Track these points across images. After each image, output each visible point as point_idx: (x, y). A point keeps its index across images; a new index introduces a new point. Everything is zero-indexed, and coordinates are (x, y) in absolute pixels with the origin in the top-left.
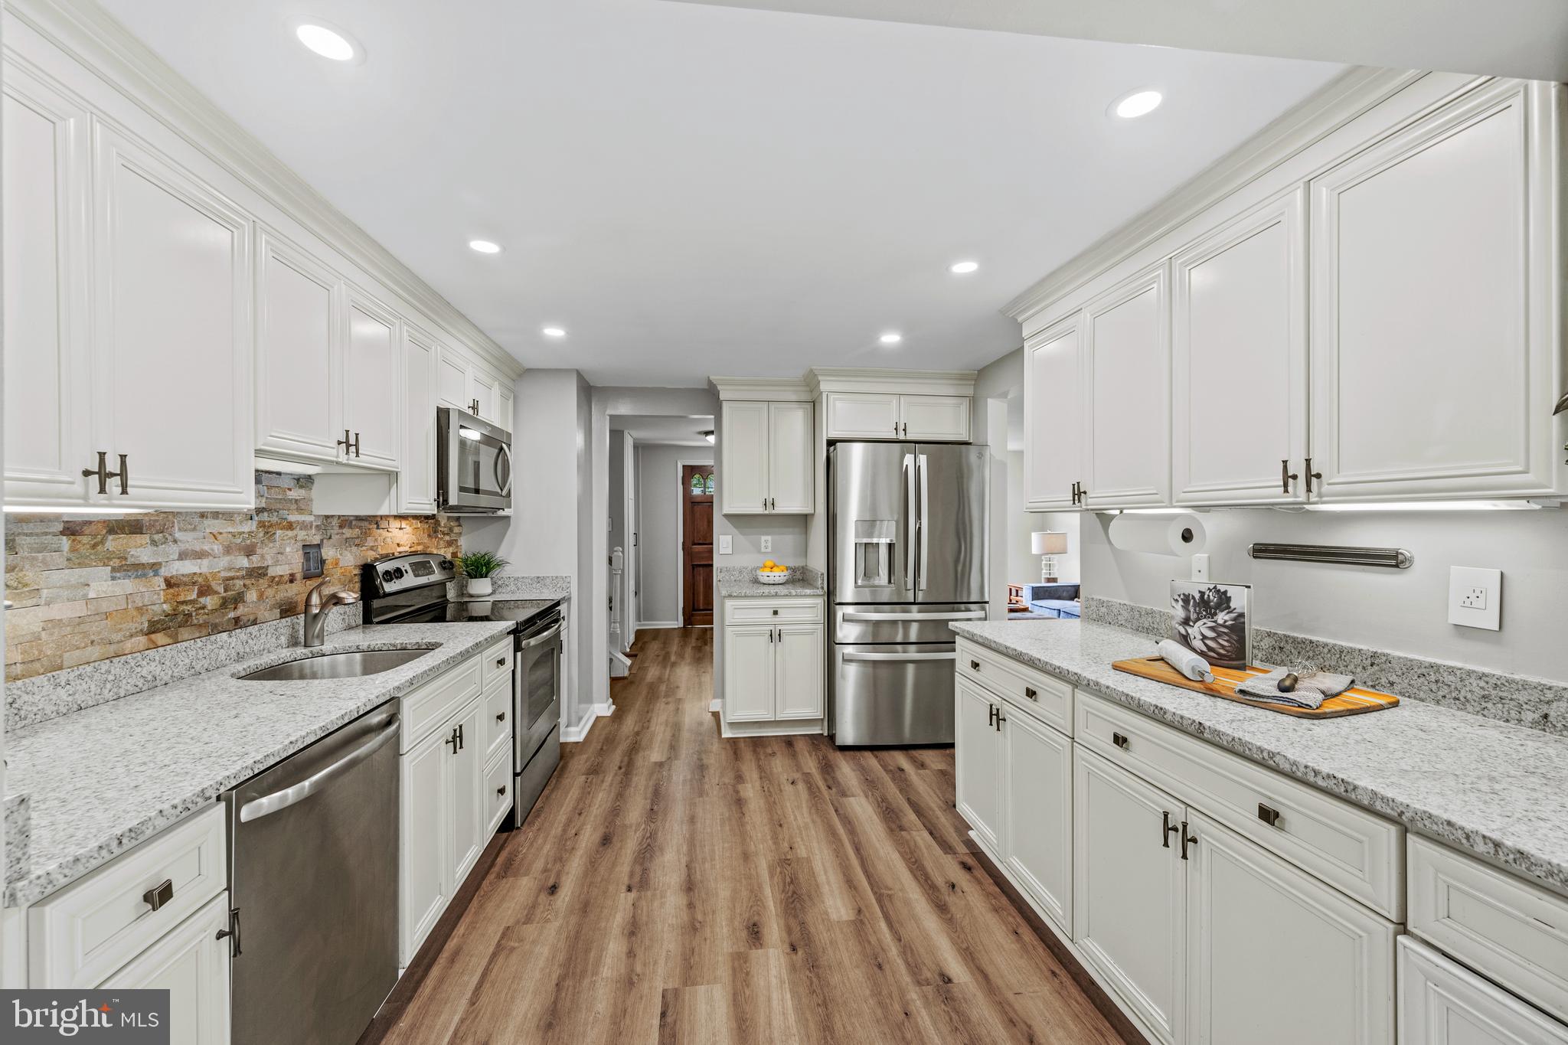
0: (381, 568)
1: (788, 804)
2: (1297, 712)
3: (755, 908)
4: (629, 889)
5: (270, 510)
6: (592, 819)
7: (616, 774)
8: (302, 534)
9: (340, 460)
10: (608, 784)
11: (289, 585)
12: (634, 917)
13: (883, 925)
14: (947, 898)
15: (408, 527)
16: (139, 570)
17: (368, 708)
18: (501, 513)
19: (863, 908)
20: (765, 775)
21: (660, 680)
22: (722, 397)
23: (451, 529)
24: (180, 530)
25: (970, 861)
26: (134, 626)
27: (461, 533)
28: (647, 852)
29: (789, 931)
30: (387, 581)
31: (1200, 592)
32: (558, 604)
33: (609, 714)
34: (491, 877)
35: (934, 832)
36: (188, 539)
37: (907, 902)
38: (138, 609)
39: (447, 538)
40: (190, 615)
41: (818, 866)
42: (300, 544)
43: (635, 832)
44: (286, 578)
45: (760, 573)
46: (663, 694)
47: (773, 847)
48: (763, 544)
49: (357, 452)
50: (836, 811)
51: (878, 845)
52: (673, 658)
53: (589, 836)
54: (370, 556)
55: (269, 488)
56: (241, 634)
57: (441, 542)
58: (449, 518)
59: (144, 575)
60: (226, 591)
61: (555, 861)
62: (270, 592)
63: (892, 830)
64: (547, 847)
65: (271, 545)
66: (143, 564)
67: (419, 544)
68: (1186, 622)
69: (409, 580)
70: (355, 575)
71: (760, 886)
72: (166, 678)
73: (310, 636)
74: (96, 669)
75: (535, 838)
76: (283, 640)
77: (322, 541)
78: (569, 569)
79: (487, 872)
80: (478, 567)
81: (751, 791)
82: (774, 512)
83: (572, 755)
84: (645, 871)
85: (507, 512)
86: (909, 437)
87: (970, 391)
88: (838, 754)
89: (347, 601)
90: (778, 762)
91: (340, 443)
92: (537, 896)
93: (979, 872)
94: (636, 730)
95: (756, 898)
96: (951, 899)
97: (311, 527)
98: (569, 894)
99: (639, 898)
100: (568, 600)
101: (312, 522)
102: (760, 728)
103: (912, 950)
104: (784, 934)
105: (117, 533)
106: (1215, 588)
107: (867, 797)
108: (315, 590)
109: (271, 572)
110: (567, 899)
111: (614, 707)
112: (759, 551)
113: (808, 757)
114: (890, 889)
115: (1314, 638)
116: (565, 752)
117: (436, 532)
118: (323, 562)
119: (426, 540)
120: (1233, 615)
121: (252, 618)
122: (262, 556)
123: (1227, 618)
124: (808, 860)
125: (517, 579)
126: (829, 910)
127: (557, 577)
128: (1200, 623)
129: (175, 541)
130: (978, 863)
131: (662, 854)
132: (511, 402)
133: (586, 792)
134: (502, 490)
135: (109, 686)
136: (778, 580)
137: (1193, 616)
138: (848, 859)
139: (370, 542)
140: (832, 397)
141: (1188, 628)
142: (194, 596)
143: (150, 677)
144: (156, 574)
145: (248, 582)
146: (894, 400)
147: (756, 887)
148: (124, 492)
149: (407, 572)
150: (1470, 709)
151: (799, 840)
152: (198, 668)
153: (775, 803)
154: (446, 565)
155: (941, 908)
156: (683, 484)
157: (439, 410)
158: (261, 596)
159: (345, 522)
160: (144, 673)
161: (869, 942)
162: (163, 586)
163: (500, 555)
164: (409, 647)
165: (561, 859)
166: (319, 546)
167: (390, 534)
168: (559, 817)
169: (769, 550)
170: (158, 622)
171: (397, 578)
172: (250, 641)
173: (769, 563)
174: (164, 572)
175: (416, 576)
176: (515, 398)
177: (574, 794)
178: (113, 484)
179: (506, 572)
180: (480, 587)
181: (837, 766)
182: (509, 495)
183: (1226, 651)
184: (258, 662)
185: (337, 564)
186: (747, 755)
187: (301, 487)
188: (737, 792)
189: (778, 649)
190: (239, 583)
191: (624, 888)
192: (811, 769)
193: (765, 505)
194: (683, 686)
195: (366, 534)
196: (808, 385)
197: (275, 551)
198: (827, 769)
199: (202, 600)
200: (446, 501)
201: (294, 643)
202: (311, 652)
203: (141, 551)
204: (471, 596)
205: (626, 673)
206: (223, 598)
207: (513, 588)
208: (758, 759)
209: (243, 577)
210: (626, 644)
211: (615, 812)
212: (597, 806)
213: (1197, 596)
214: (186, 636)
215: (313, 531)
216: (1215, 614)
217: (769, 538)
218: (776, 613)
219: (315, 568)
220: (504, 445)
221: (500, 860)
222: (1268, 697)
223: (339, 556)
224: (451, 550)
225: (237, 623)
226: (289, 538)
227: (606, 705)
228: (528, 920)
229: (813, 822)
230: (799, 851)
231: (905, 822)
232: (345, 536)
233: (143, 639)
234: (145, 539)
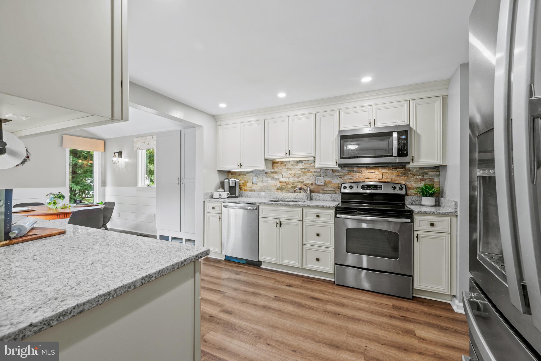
0: (343, 185)
5: (305, 169)
8: (315, 174)
9: (287, 157)
11: (311, 186)
24: (283, 173)
26: (274, 188)
30: (344, 189)
38: (275, 185)
40: (285, 188)
42: (315, 176)
44: (309, 184)
54: (348, 181)
60: (293, 185)
65: (305, 176)
66: (276, 179)
69: (357, 190)
74: (268, 193)
77: (324, 176)
91: (286, 153)
101: (320, 171)
109: (305, 182)
118: (324, 181)
122: (303, 179)
129: (282, 175)
142: (285, 185)
149: (357, 187)
159: (336, 171)
162: (279, 182)
163: (445, 186)
170: (279, 188)
171: (350, 189)
174: (280, 180)
185: (330, 182)
190: (296, 184)
197: (306, 178)
199: (287, 186)
203: (276, 176)
206: (292, 186)
214: (284, 192)
219: (321, 182)
223: (332, 180)
225: (294, 192)
226: (311, 175)
233: (276, 190)
234: (276, 174)
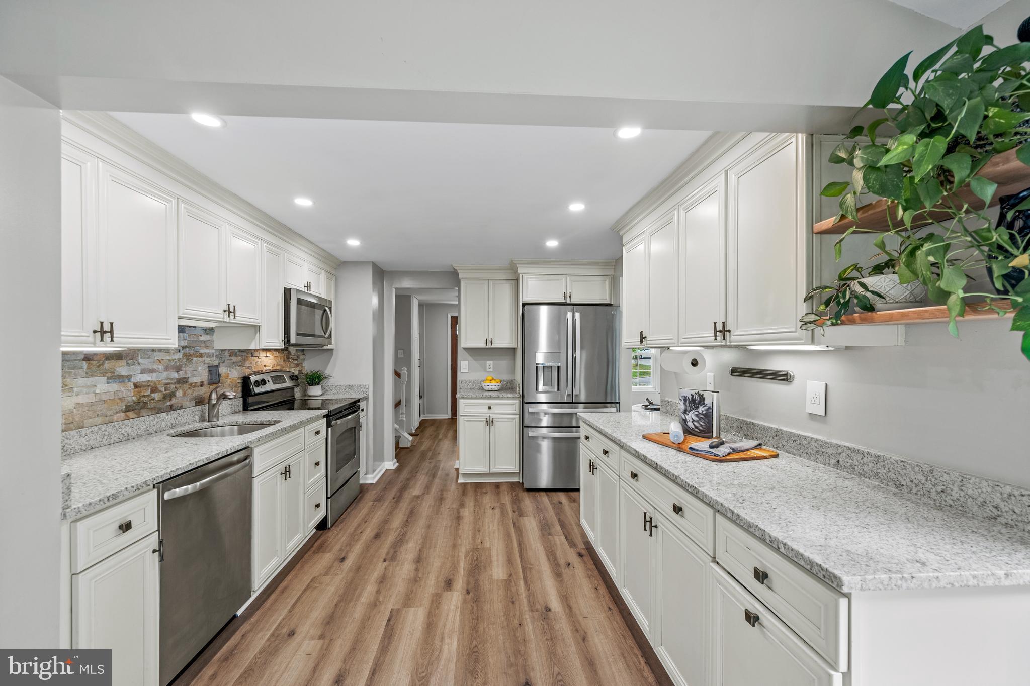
0: (253, 379)
1: (487, 520)
2: (712, 459)
3: (453, 572)
4: (385, 561)
5: (190, 347)
6: (372, 525)
7: (390, 502)
8: (207, 360)
9: (225, 320)
10: (385, 507)
11: (200, 388)
12: (384, 574)
13: (522, 583)
14: (563, 571)
15: (271, 356)
16: (121, 379)
17: (233, 451)
18: (325, 347)
19: (513, 574)
20: (478, 504)
21: (429, 449)
22: (460, 277)
23: (298, 357)
24: (141, 358)
25: (583, 552)
26: (118, 408)
27: (304, 359)
28: (400, 541)
29: (468, 583)
30: (257, 386)
31: (692, 395)
32: (358, 401)
33: (393, 468)
34: (310, 553)
35: (568, 537)
36: (145, 363)
37: (539, 572)
38: (120, 399)
39: (296, 362)
40: (146, 403)
41: (494, 553)
42: (206, 366)
43: (395, 532)
44: (199, 384)
45: (483, 384)
46: (429, 457)
47: (471, 542)
48: (488, 366)
49: (235, 316)
50: (514, 524)
51: (532, 543)
52: (440, 437)
53: (368, 533)
54: (247, 372)
55: (189, 335)
56: (173, 414)
57: (292, 365)
58: (297, 350)
59: (123, 382)
60: (165, 390)
61: (347, 546)
62: (189, 392)
63: (543, 535)
64: (344, 538)
65: (190, 366)
66: (123, 376)
67: (278, 366)
68: (685, 412)
69: (270, 386)
70: (239, 383)
71: (458, 562)
72: (134, 435)
73: (211, 416)
74: (99, 429)
75: (338, 534)
76: (197, 418)
77: (219, 363)
78: (368, 381)
79: (308, 550)
80: (313, 380)
81: (467, 513)
82: (491, 347)
83: (367, 490)
84: (396, 552)
85: (329, 347)
86: (573, 301)
87: (611, 273)
88: (525, 494)
89: (230, 397)
90: (487, 497)
91: (225, 311)
92: (333, 563)
93: (587, 558)
94: (408, 477)
95: (454, 567)
96: (566, 572)
97: (213, 356)
98: (351, 562)
99: (389, 566)
100: (366, 398)
101: (213, 354)
102: (481, 477)
103: (534, 595)
104: (465, 585)
105: (109, 360)
106: (698, 392)
107: (534, 517)
108: (214, 391)
109: (190, 381)
110: (349, 565)
111: (397, 464)
112: (485, 370)
113: (506, 493)
114: (532, 565)
115: (754, 421)
116: (363, 489)
117: (288, 358)
118: (219, 375)
119: (282, 363)
120: (706, 408)
121: (179, 405)
122: (185, 372)
123: (703, 409)
124: (490, 549)
125: (337, 386)
126: (494, 574)
127: (360, 385)
128: (691, 412)
129: (139, 364)
130: (589, 554)
131: (407, 544)
132: (333, 282)
133: (372, 510)
134: (325, 334)
135: (106, 437)
136: (494, 388)
137: (688, 409)
138: (512, 549)
139: (247, 364)
140: (525, 277)
141: (686, 415)
142: (149, 393)
143: (126, 434)
144: (129, 381)
145: (177, 386)
146: (564, 278)
147: (456, 562)
148: (112, 340)
149: (269, 382)
150: (812, 459)
151: (487, 538)
152: (151, 430)
153: (479, 519)
154: (293, 378)
155: (558, 575)
156: (451, 328)
157: (286, 289)
158: (185, 394)
159: (232, 353)
160: (123, 432)
161: (511, 591)
162: (133, 387)
163: (327, 372)
164: (265, 423)
165: (350, 545)
166: (217, 367)
167: (260, 360)
168: (353, 524)
169: (492, 370)
170: (130, 406)
171: (263, 385)
172: (178, 418)
173: (490, 378)
174: (133, 380)
175: (274, 384)
176: (336, 280)
177: (364, 511)
178: (107, 337)
179: (331, 382)
180: (315, 391)
181: (522, 500)
182: (330, 336)
183: (703, 428)
184: (182, 429)
185: (228, 377)
186: (471, 492)
187: (207, 334)
188: (458, 512)
189: (491, 429)
190: (173, 386)
191: (382, 560)
192: (506, 501)
193: (487, 342)
194: (442, 452)
195: (245, 359)
196: (512, 270)
197: (192, 369)
198: (516, 501)
199: (153, 395)
200: (288, 341)
201: (202, 419)
202: (211, 425)
203: (122, 369)
204: (310, 396)
205: (409, 445)
206: (164, 394)
207: (334, 391)
208: (476, 495)
209: (175, 383)
210: (413, 428)
211: (386, 521)
212: (376, 518)
213: (690, 397)
214: (144, 414)
215: (214, 358)
216: (698, 407)
217: (491, 362)
218: (490, 408)
219: (215, 378)
220: (326, 308)
221: (316, 545)
222: (702, 451)
223: (229, 372)
224: (298, 369)
225: (172, 408)
226: (201, 362)
227: (392, 463)
228: (326, 574)
229: (499, 529)
230: (486, 544)
231: (553, 530)
232: (232, 361)
233: (122, 414)
234: (124, 363)
